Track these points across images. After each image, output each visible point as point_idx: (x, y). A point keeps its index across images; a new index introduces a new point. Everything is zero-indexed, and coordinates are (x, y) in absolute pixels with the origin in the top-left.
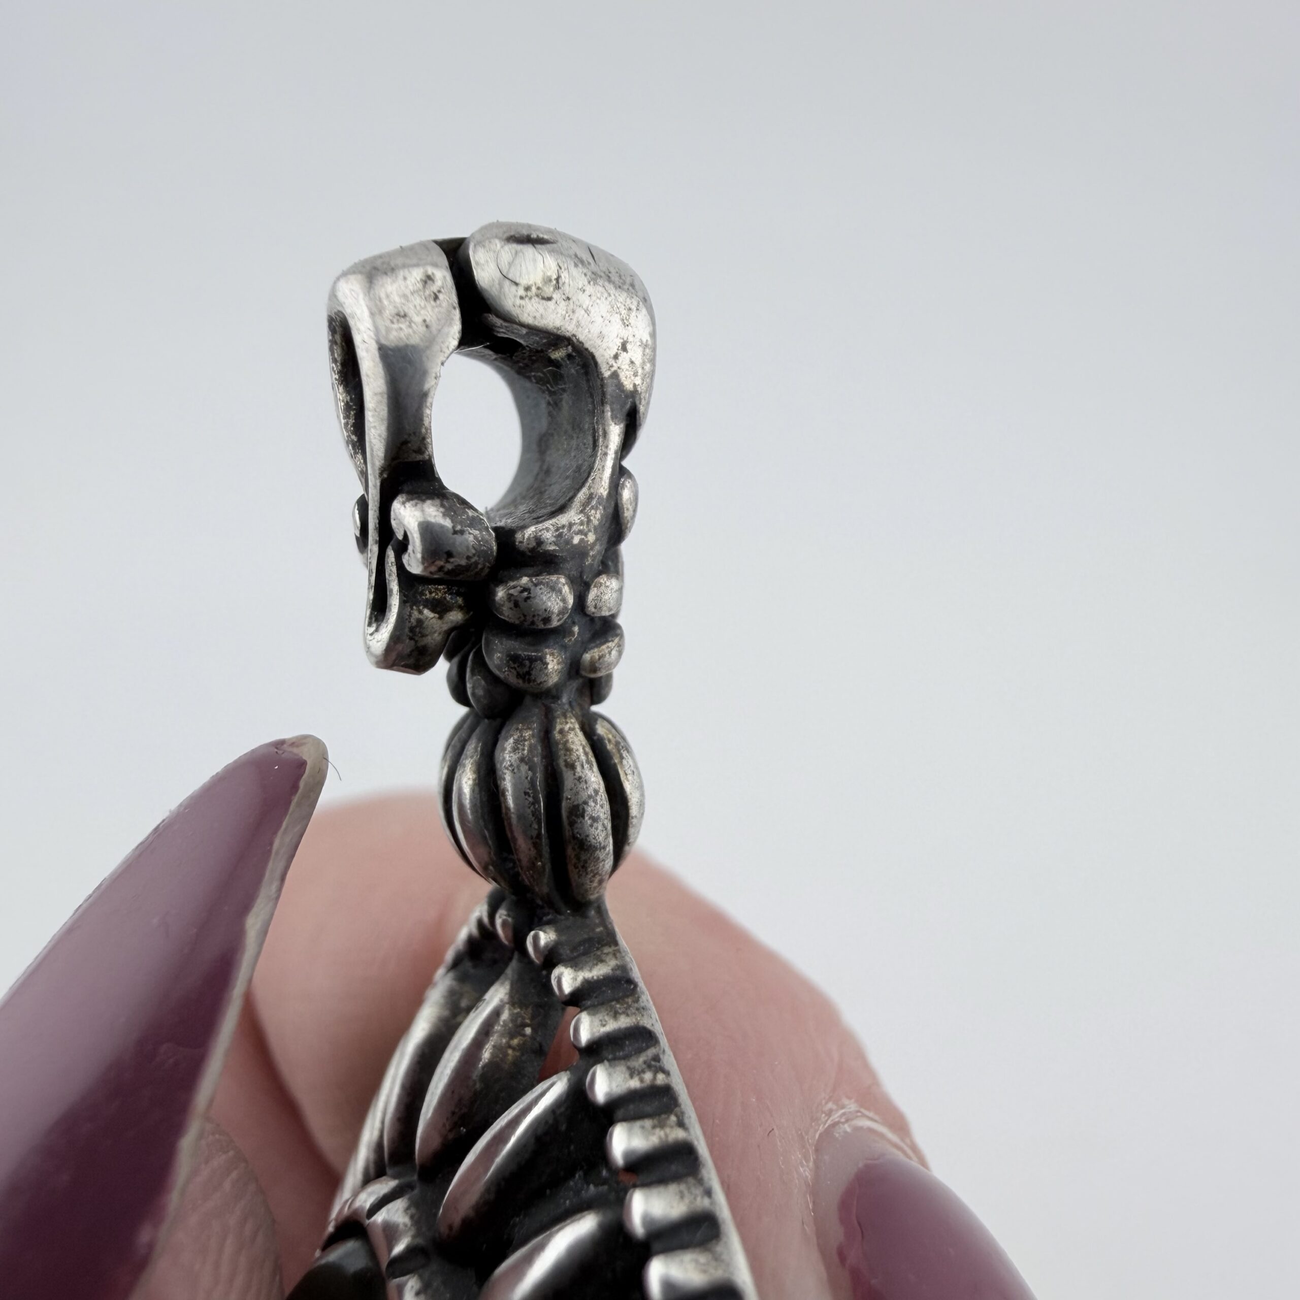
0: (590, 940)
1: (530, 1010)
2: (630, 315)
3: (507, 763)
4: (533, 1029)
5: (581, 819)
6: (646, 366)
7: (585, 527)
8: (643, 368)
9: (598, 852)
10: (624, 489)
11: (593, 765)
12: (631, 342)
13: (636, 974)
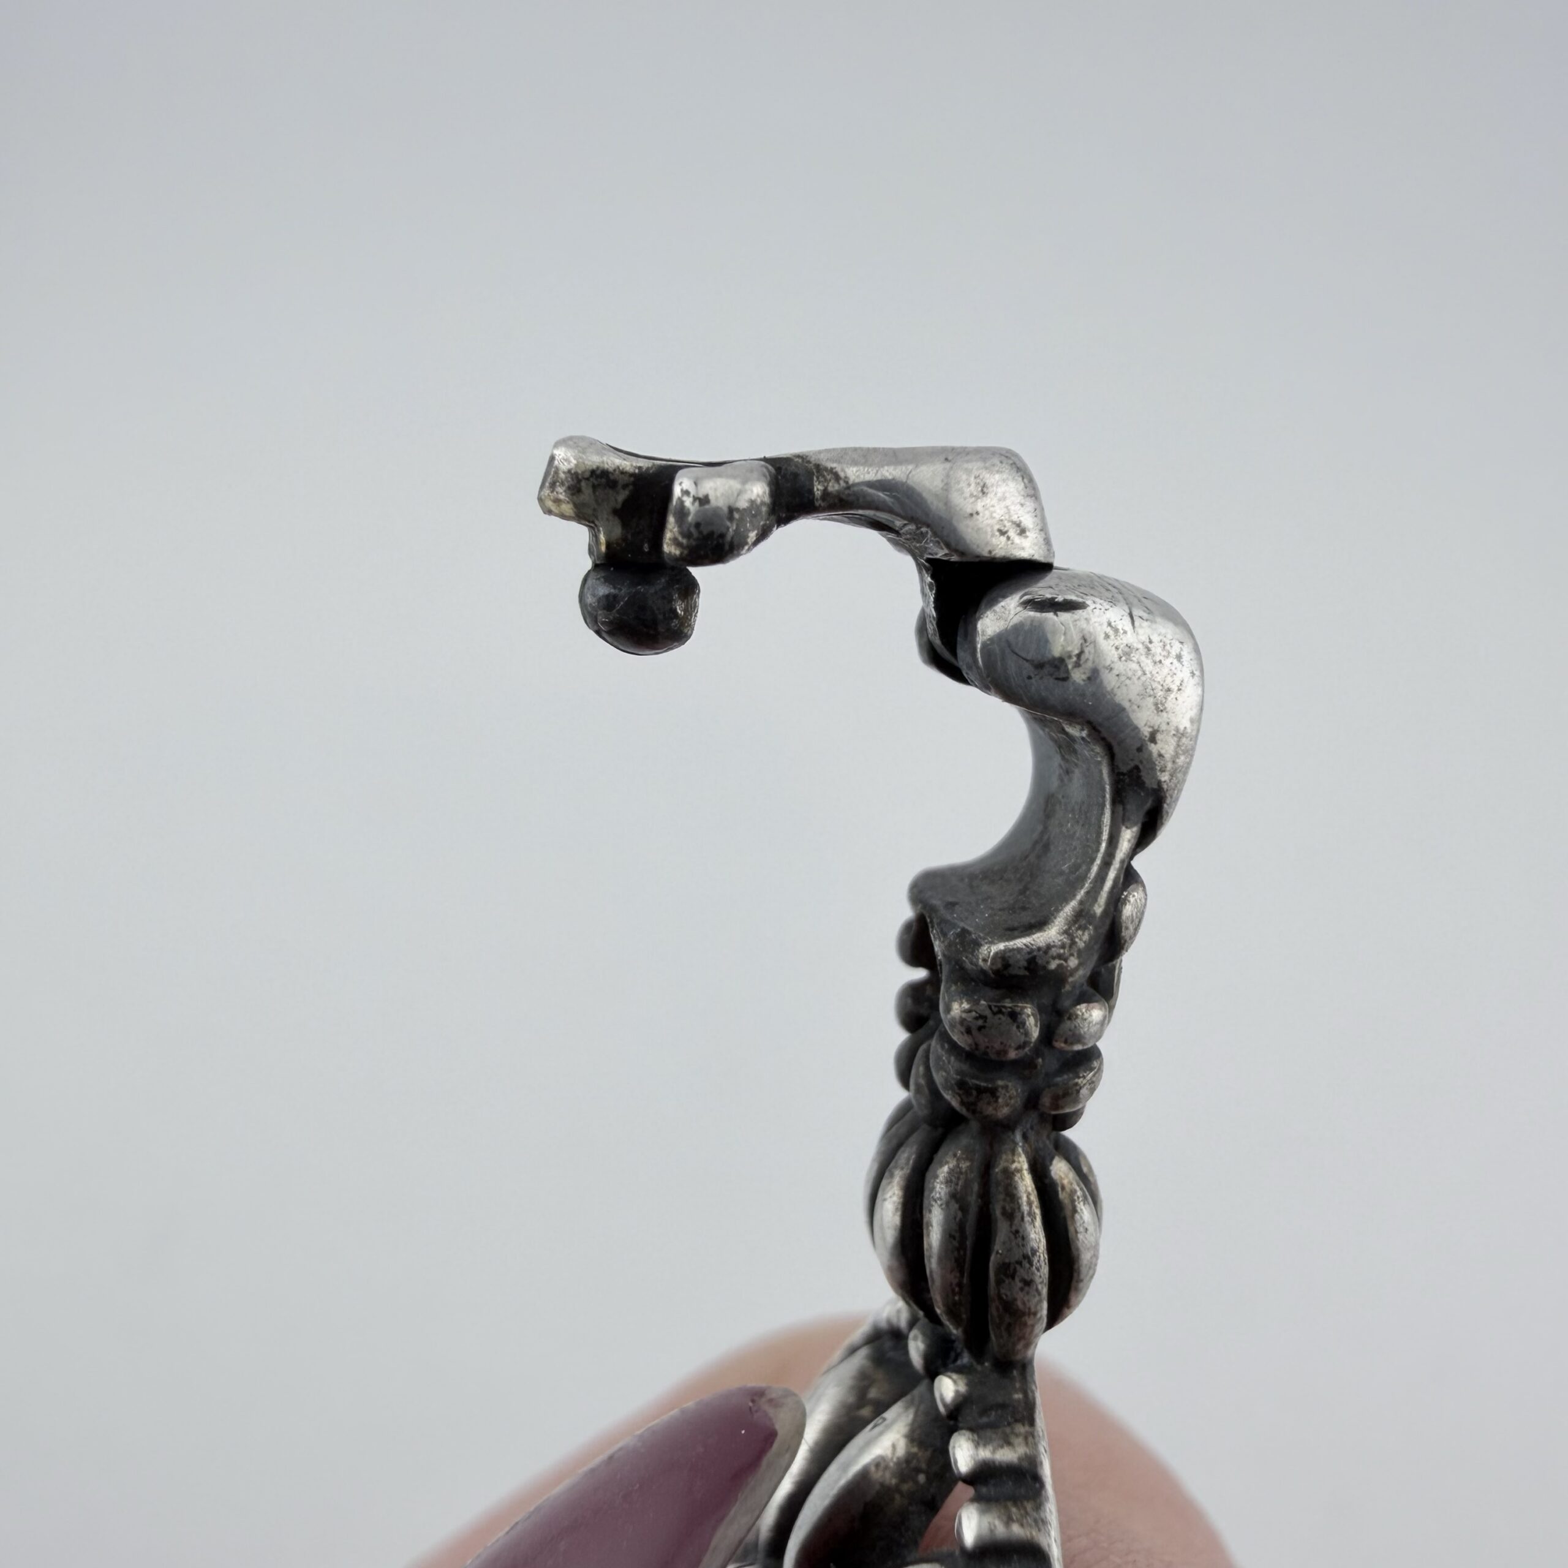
0: (1003, 1406)
1: (928, 1453)
2: (1168, 697)
3: (936, 1194)
4: (928, 1478)
5: (1010, 1280)
6: (1179, 758)
7: (1066, 951)
8: (1174, 762)
9: (1027, 1318)
10: (1126, 905)
11: (1035, 1219)
12: (1163, 731)
13: (1046, 1471)
